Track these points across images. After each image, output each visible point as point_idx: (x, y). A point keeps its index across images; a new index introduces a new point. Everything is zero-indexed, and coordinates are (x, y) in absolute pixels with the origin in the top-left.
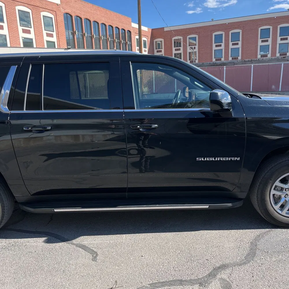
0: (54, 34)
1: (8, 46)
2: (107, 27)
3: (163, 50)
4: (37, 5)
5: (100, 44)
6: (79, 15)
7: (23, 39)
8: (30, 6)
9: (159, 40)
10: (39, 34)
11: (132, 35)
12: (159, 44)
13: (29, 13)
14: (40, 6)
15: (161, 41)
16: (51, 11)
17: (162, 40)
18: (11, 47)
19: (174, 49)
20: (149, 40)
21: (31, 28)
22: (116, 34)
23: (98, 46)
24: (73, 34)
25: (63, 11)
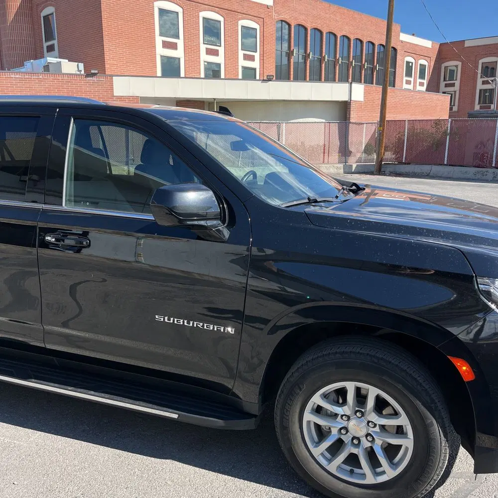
0: (257, 55)
1: (181, 76)
2: (352, 42)
3: (457, 83)
4: (233, 10)
5: (335, 73)
6: (304, 23)
7: (206, 63)
8: (221, 11)
9: (451, 64)
10: (231, 57)
11: (398, 56)
12: (452, 72)
13: (220, 22)
14: (239, 11)
15: (457, 66)
16: (256, 18)
17: (459, 64)
18: (185, 77)
19: (480, 81)
20: (432, 64)
21: (220, 46)
22: (367, 55)
23: (331, 76)
24: (289, 54)
25: (276, 17)
